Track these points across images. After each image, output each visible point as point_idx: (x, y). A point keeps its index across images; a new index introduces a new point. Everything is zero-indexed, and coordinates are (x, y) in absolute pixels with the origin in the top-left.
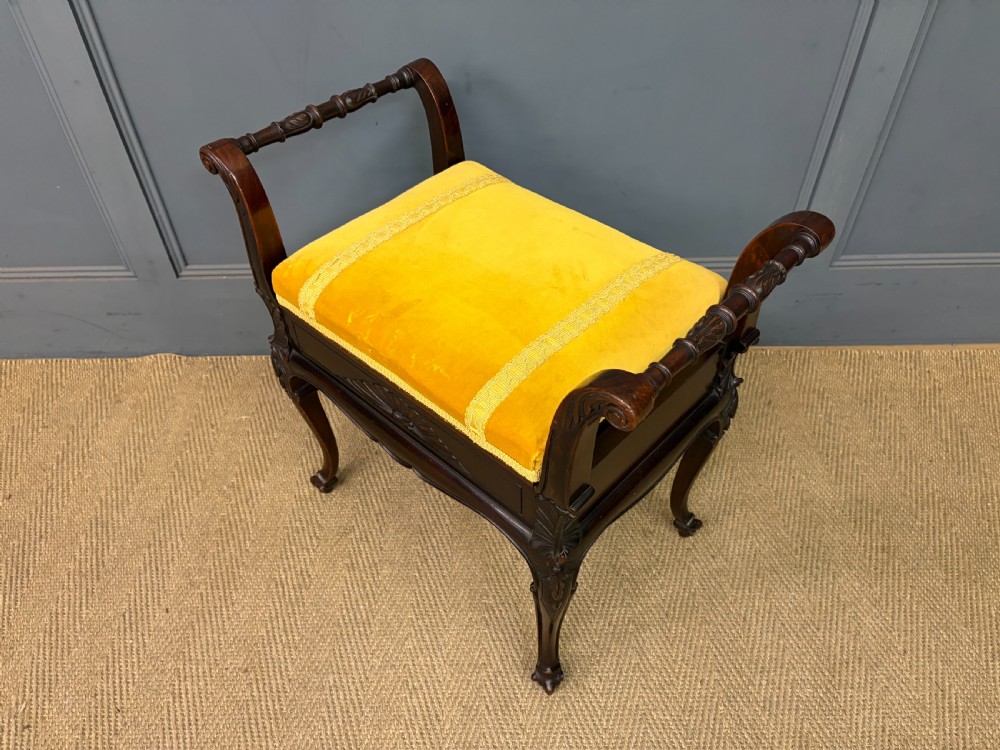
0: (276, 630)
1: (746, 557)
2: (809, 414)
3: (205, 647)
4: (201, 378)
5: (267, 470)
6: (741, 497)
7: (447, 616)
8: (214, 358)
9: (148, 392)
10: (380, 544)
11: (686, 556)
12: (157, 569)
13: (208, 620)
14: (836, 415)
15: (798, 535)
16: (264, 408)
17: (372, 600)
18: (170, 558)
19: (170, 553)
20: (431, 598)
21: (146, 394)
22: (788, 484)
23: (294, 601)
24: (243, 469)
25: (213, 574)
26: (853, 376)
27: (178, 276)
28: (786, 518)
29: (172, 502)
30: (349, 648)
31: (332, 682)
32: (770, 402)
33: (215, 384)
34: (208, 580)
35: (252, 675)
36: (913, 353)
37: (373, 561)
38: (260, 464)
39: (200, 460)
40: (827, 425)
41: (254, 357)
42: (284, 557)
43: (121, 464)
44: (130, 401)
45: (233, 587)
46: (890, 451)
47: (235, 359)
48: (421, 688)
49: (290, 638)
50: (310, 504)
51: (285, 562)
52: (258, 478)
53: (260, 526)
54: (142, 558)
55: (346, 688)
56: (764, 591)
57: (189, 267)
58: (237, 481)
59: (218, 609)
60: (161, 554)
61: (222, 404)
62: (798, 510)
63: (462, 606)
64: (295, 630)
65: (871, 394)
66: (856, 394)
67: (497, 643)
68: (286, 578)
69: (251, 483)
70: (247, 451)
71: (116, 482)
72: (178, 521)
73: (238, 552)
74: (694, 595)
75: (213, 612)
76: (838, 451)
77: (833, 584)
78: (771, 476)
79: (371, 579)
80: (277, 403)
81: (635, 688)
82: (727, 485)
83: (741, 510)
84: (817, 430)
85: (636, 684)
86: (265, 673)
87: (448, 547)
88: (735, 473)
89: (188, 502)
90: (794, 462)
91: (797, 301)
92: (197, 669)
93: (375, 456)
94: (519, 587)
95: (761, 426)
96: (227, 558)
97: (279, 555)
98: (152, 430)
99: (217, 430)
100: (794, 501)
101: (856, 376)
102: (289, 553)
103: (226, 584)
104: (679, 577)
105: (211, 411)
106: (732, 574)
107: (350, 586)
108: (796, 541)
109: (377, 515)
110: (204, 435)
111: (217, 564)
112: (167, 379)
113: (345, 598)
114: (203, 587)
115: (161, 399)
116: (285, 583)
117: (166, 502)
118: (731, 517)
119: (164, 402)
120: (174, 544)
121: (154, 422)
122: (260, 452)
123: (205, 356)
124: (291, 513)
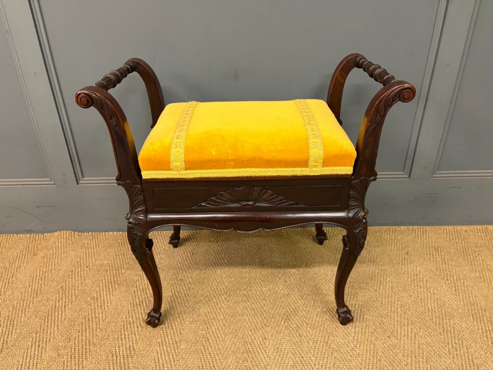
1: (410, 337)
2: (432, 259)
4: (85, 243)
5: (115, 289)
6: (399, 302)
8: (93, 233)
9: (53, 250)
10: (180, 330)
11: (371, 337)
12: (39, 346)
14: (448, 259)
15: (439, 324)
16: (118, 257)
17: (173, 364)
18: (48, 340)
19: (49, 337)
20: (211, 362)
21: (51, 251)
22: (427, 296)
23: (122, 365)
24: (101, 289)
25: (73, 349)
26: (453, 240)
27: (78, 184)
28: (430, 314)
32: (408, 253)
33: (92, 245)
34: (69, 353)
36: (484, 229)
37: (175, 340)
38: (112, 286)
39: (77, 285)
40: (444, 264)
41: (115, 233)
42: (120, 338)
43: (29, 286)
44: (42, 254)
45: (84, 357)
46: (483, 277)
47: (105, 234)
50: (139, 308)
51: (120, 341)
52: (110, 294)
53: (107, 320)
54: (31, 340)
56: (425, 358)
57: (84, 179)
58: (97, 295)
60: (43, 338)
61: (94, 255)
62: (436, 310)
63: (231, 367)
65: (465, 249)
66: (457, 249)
68: (119, 351)
69: (105, 297)
70: (105, 279)
71: (24, 296)
72: (57, 319)
73: (91, 336)
74: (380, 360)
76: (453, 277)
77: (467, 353)
78: (416, 291)
79: (173, 351)
80: (125, 255)
82: (390, 296)
83: (401, 310)
84: (438, 267)
87: (222, 332)
88: (394, 290)
89: (65, 307)
90: (428, 284)
91: (415, 198)
93: (179, 282)
94: (267, 355)
95: (405, 264)
96: (84, 340)
97: (117, 337)
98: (51, 269)
99: (89, 268)
100: (433, 305)
101: (454, 240)
102: (123, 336)
103: (80, 355)
104: (368, 349)
105: (87, 259)
106: (402, 347)
107: (159, 355)
108: (439, 328)
109: (179, 314)
110: (81, 271)
111: (77, 343)
112: (65, 244)
113: (155, 363)
114: (65, 357)
115: (60, 253)
116: (118, 354)
117: (52, 308)
118: (396, 314)
119: (61, 255)
120: (52, 331)
121: (53, 265)
122: (113, 280)
123: (89, 232)
124: (127, 313)
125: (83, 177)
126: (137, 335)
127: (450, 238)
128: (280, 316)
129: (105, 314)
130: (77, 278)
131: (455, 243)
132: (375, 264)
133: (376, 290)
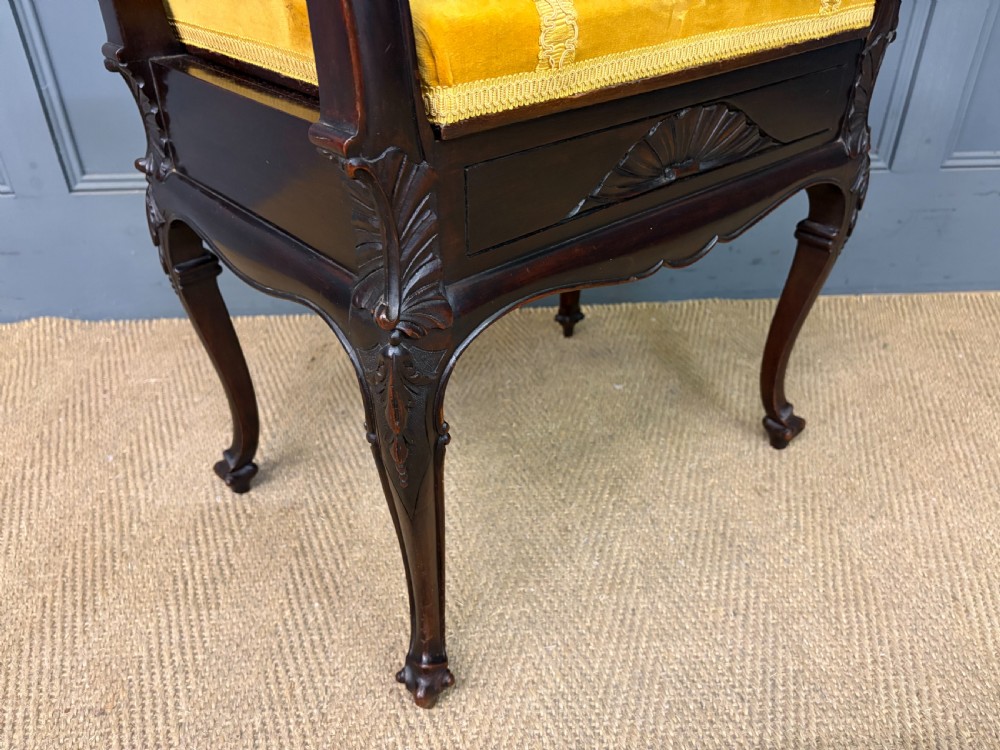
0: (165, 646)
1: (923, 516)
2: (944, 355)
3: (35, 677)
4: (98, 344)
5: (178, 437)
7: (461, 612)
8: (121, 323)
9: (18, 359)
10: (348, 519)
11: (830, 518)
13: (48, 637)
14: (980, 355)
15: (990, 486)
16: (183, 371)
17: (334, 595)
21: (14, 361)
22: (949, 429)
23: (200, 601)
24: (142, 437)
25: (69, 570)
26: (984, 317)
27: (71, 191)
28: (963, 465)
29: (23, 478)
30: (292, 670)
31: (258, 725)
32: (885, 346)
33: (117, 348)
34: (59, 579)
35: (112, 720)
37: (337, 542)
38: (170, 433)
39: (78, 429)
40: (974, 366)
41: (176, 321)
42: (192, 541)
45: (99, 587)
47: (150, 323)
48: (423, 728)
49: (189, 657)
51: (193, 548)
52: (164, 447)
53: (158, 503)
55: (284, 733)
56: (970, 558)
57: (86, 177)
58: (132, 451)
59: (69, 619)
61: (123, 367)
62: (976, 456)
64: (198, 644)
67: (552, 648)
68: (193, 570)
69: (153, 453)
70: (151, 416)
72: (26, 503)
73: (117, 539)
74: (861, 567)
75: (58, 625)
78: (920, 420)
79: (334, 567)
80: (202, 364)
81: (807, 711)
82: (860, 432)
83: (893, 460)
84: (962, 370)
85: (806, 704)
86: (136, 716)
88: (867, 421)
89: (48, 478)
90: (946, 405)
91: (900, 222)
92: (15, 712)
94: (575, 566)
95: (882, 368)
96: (98, 548)
97: (184, 540)
98: (14, 398)
99: (111, 396)
100: (965, 447)
101: (988, 318)
102: (201, 538)
103: (89, 583)
104: (828, 545)
105: (106, 375)
106: (911, 538)
107: (297, 577)
108: (991, 494)
109: (343, 485)
110: (90, 401)
111: (79, 556)
112: (49, 346)
113: (288, 594)
114: (49, 588)
115: (35, 365)
116: (189, 577)
117: (14, 480)
118: (880, 468)
119: (38, 368)
120: (15, 532)
121: (19, 390)
122: (171, 418)
123: (109, 321)
124: (209, 486)
125: (83, 172)
126: (237, 533)
127: (976, 313)
128: (597, 480)
129: (154, 489)
130: (79, 416)
131: (990, 325)
132: (811, 369)
133: (825, 422)
